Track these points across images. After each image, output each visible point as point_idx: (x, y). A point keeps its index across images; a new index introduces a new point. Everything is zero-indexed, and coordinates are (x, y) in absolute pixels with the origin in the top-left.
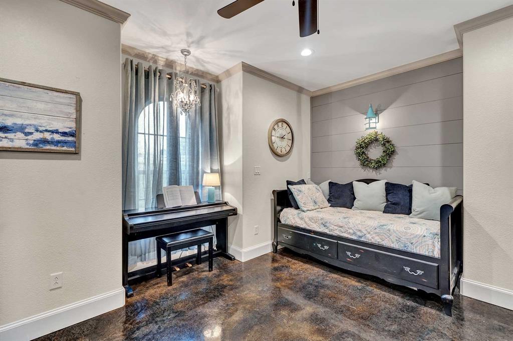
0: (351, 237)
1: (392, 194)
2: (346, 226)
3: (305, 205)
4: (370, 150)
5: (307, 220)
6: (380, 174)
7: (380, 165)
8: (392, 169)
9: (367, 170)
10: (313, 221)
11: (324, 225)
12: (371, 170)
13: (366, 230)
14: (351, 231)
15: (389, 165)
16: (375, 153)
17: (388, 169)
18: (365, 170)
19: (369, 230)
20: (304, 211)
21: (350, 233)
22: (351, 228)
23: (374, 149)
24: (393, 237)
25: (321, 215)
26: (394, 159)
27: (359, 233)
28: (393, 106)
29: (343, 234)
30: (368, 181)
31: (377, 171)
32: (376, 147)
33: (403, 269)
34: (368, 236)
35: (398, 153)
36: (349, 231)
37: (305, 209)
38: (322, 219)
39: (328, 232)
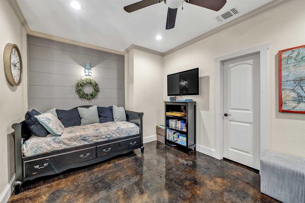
0: (104, 140)
1: (103, 112)
2: (100, 135)
3: (57, 130)
4: (85, 88)
5: (66, 141)
6: (91, 102)
7: (92, 97)
8: (98, 99)
9: (83, 100)
10: (73, 140)
11: (83, 140)
12: (86, 100)
13: (112, 133)
14: (104, 136)
15: (96, 97)
16: (88, 90)
17: (96, 100)
18: (82, 100)
19: (113, 133)
20: (60, 135)
21: (103, 138)
22: (104, 135)
23: (88, 88)
24: (124, 132)
25: (78, 134)
26: (99, 94)
27: (108, 136)
28: (97, 66)
29: (99, 140)
30: (87, 107)
31: (90, 101)
32: (89, 87)
33: (130, 144)
34: (113, 135)
35: (101, 91)
36: (102, 137)
37: (60, 133)
38: (80, 136)
39: (88, 144)
